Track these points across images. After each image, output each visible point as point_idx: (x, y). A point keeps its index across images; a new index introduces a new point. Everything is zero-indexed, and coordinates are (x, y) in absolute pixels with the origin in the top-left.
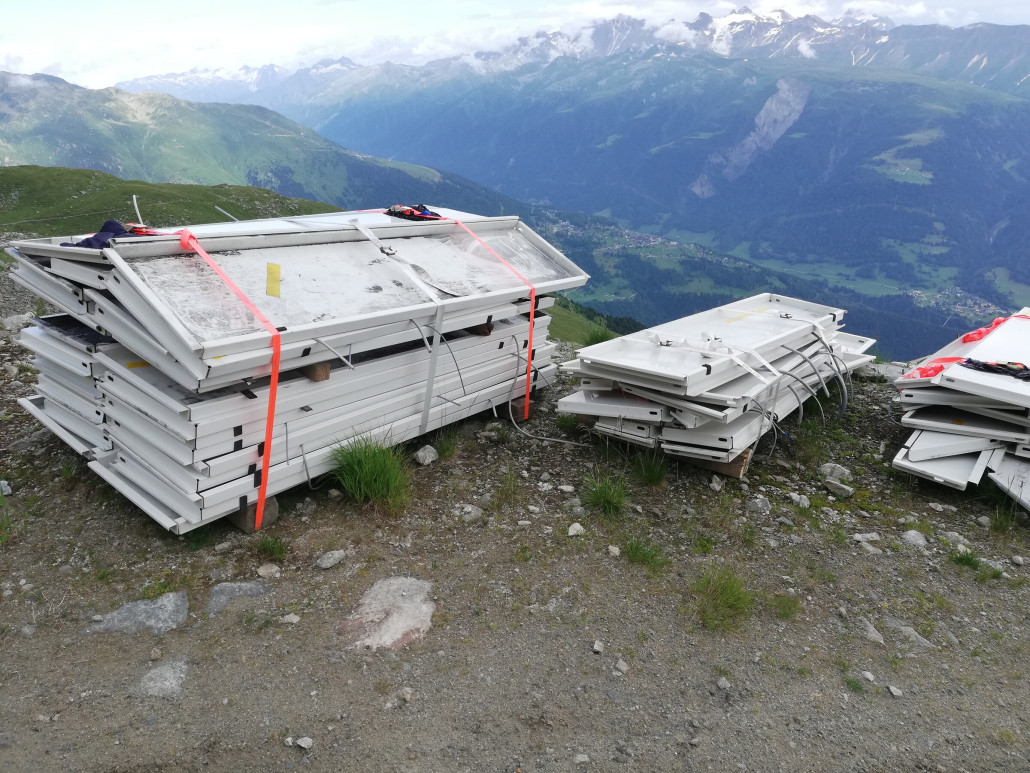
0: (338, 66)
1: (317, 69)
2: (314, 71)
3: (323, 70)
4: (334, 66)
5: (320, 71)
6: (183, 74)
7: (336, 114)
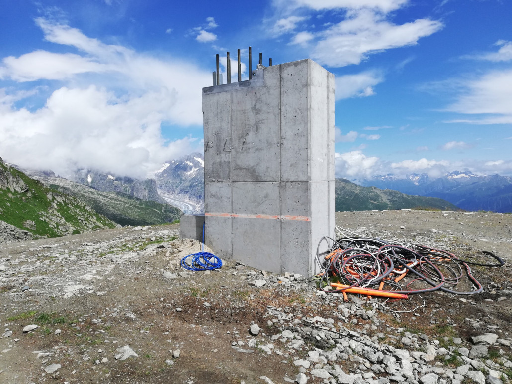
0: (464, 175)
1: (452, 176)
2: (450, 177)
3: (455, 177)
4: (461, 175)
5: (454, 177)
6: (384, 176)
7: (464, 200)
